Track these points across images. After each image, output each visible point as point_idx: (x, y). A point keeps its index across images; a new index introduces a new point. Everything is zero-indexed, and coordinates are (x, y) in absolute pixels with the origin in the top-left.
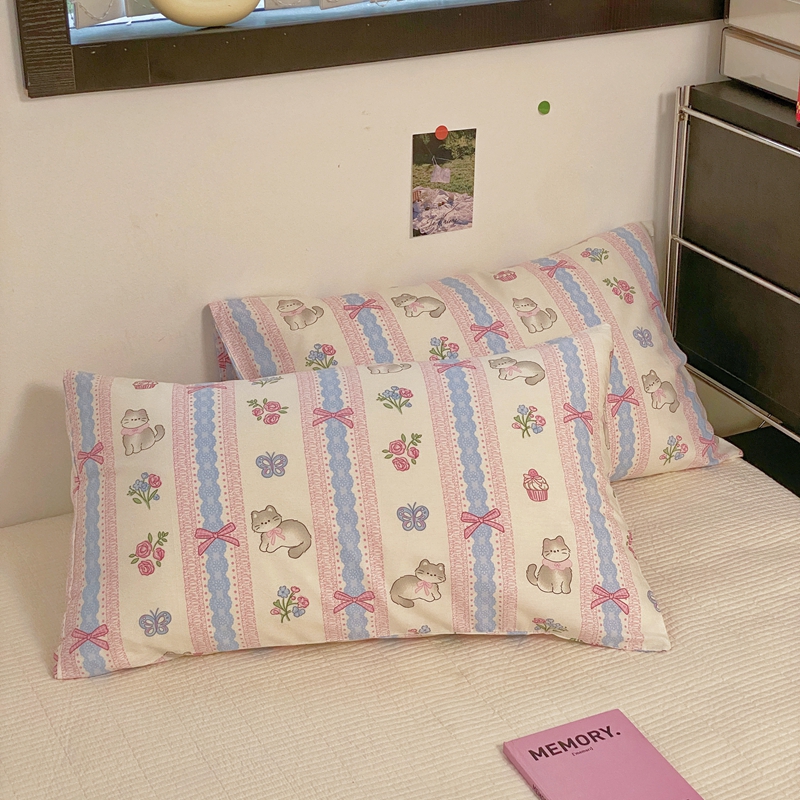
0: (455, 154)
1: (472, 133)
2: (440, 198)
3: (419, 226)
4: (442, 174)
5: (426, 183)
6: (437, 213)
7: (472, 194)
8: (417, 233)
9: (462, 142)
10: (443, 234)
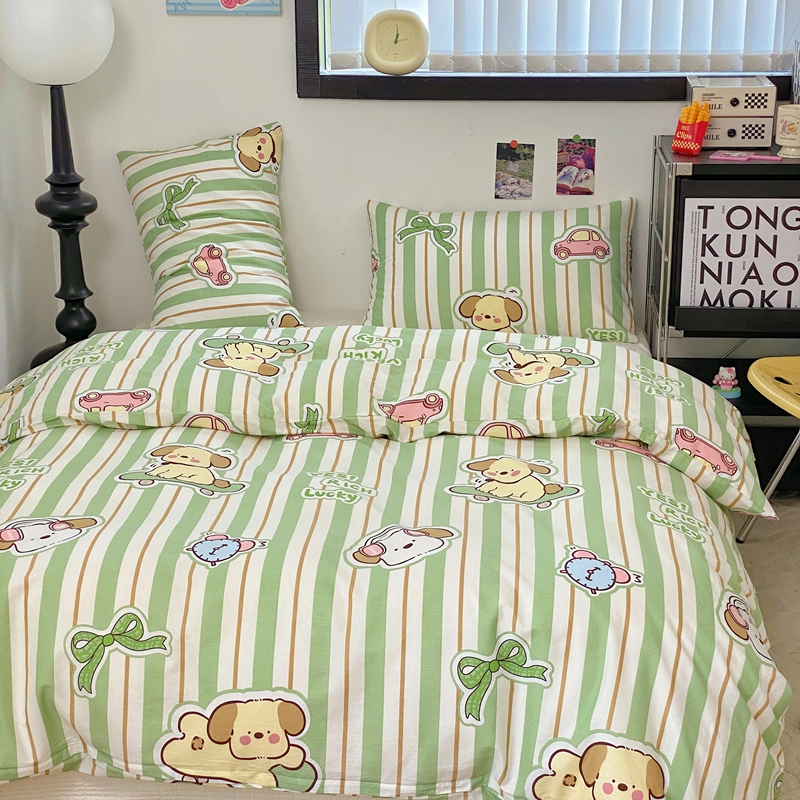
0: (522, 157)
1: (532, 147)
2: (512, 180)
3: (499, 193)
4: (514, 166)
5: (505, 171)
6: (512, 188)
7: (531, 180)
8: (497, 197)
9: (526, 151)
10: (514, 201)
